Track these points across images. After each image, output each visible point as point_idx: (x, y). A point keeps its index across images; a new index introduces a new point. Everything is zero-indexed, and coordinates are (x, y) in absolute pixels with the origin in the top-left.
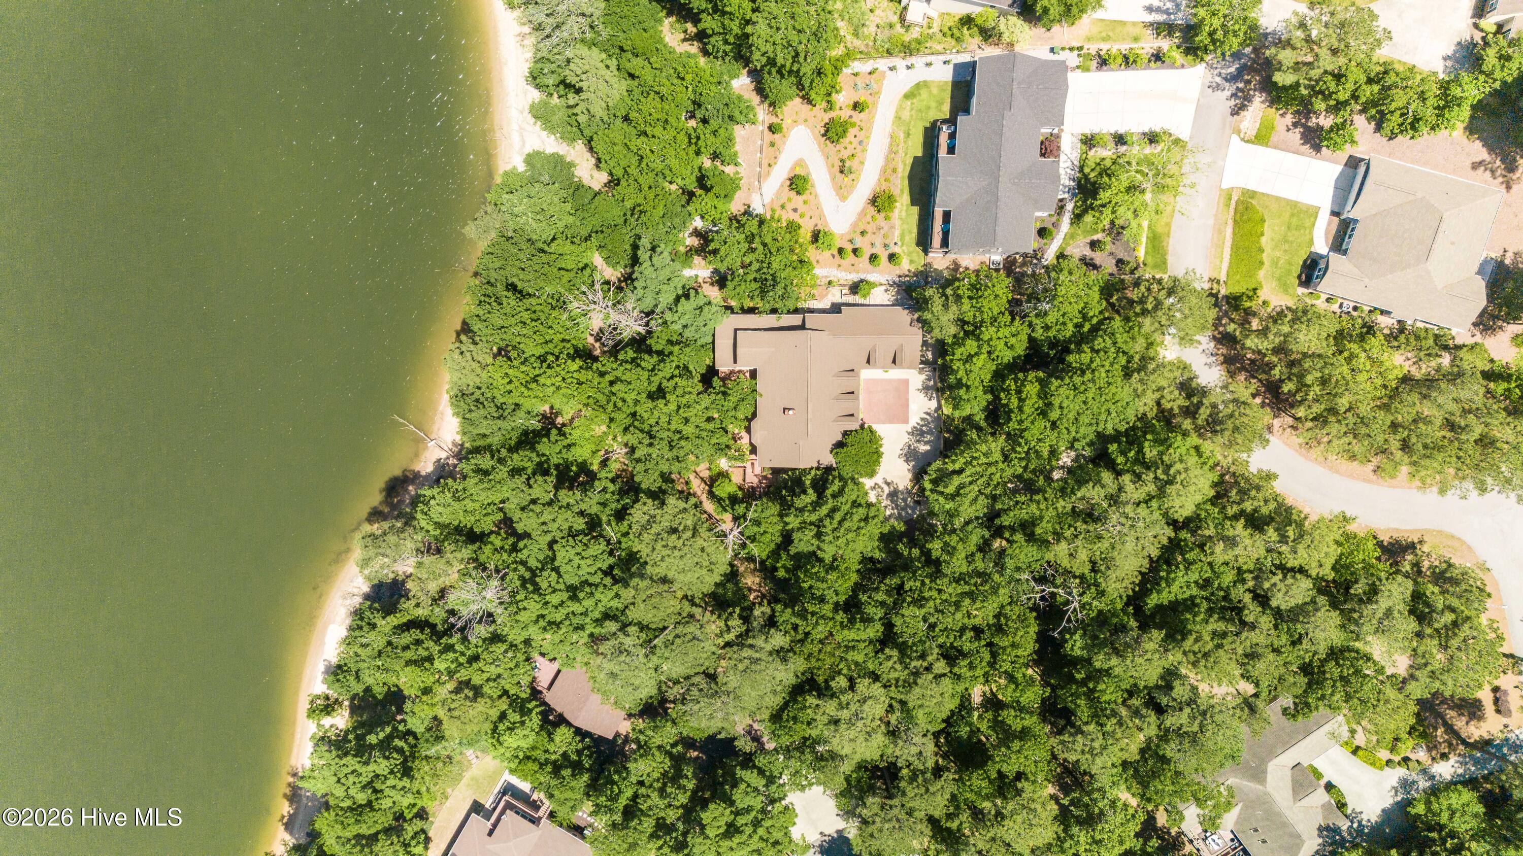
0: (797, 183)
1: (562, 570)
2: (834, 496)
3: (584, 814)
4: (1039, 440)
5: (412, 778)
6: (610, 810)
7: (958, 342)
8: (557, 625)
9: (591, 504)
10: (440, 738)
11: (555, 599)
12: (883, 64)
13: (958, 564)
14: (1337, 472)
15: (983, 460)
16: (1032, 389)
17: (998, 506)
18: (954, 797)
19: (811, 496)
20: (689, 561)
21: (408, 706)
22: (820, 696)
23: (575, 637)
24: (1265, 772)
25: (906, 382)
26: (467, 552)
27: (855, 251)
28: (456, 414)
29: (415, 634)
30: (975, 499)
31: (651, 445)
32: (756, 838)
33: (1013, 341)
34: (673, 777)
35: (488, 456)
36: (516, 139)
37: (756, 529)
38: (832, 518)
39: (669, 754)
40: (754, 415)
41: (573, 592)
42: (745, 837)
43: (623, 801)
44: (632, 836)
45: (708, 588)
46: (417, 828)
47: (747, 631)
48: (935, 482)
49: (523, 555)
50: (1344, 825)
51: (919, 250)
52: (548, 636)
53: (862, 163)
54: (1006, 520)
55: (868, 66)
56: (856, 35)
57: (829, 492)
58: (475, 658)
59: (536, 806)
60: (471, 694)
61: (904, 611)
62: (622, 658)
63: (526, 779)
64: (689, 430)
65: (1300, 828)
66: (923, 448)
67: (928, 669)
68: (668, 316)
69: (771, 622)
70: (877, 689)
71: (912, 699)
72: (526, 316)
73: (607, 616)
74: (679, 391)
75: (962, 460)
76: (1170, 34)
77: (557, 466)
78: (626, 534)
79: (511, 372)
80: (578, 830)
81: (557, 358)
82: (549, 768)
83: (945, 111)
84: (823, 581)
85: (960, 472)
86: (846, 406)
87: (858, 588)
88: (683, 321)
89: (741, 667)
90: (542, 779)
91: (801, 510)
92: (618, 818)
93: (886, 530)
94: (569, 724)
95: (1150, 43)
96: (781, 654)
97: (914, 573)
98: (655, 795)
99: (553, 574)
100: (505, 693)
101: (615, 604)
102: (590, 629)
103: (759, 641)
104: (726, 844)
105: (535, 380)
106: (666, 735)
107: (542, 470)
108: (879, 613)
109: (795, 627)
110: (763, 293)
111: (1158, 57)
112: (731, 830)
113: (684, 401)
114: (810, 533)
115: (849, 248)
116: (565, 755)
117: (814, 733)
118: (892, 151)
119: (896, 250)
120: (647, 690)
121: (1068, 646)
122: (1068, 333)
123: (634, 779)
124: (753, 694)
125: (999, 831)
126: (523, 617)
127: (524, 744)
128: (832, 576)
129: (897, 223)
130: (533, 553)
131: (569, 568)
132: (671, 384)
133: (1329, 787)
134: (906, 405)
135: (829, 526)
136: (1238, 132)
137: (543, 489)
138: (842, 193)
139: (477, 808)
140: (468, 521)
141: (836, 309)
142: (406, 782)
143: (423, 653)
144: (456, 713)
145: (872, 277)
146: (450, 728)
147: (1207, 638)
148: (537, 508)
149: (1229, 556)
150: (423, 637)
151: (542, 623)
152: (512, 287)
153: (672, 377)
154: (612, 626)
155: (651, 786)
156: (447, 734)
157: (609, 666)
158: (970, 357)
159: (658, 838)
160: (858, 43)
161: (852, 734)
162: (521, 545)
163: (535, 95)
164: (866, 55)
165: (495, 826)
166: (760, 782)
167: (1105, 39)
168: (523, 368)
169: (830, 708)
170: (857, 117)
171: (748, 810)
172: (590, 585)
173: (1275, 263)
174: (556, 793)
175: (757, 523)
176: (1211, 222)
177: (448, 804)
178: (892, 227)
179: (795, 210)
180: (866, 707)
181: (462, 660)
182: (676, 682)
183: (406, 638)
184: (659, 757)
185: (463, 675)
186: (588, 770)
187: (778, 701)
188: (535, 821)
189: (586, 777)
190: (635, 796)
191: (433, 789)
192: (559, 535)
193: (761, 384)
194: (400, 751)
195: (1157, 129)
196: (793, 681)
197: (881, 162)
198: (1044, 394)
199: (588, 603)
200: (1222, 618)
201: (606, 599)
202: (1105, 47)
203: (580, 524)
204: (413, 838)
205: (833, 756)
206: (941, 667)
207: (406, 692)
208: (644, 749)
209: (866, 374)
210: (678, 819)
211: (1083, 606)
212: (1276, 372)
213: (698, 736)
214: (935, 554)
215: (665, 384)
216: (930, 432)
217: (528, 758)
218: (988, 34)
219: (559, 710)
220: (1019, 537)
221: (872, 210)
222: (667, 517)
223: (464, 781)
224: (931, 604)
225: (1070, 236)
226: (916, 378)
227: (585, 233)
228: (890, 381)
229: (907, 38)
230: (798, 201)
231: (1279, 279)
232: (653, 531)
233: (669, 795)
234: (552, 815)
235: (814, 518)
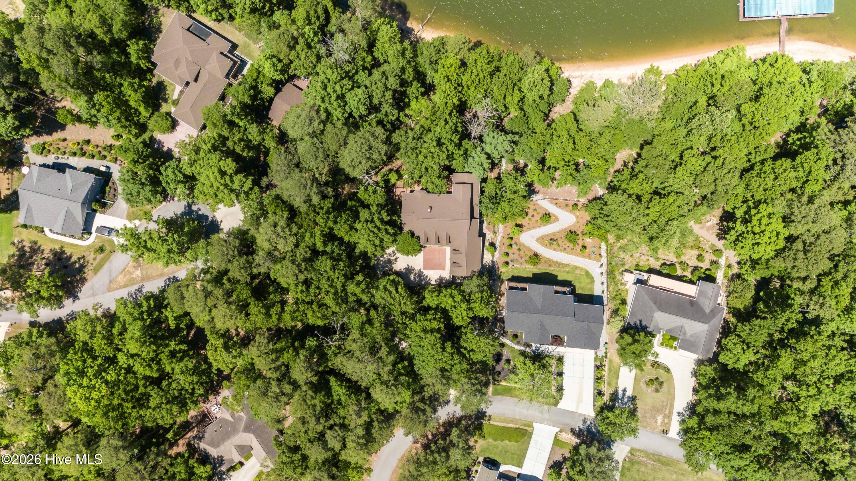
0: (547, 217)
1: (352, 91)
2: (386, 230)
3: (230, 100)
4: (411, 330)
5: (250, 13)
6: (233, 114)
7: (462, 293)
8: (325, 88)
9: (386, 108)
10: (270, 28)
11: (337, 87)
12: (604, 260)
13: (351, 288)
14: (393, 473)
15: (403, 302)
16: (435, 325)
17: (380, 309)
18: (238, 281)
19: (386, 218)
20: (354, 155)
21: (286, 12)
22: (288, 219)
23: (318, 98)
24: (249, 432)
25: (444, 269)
26: (364, 44)
27: (511, 245)
28: (434, 40)
29: (322, 17)
30: (383, 298)
31: (414, 138)
32: (219, 185)
33: (460, 317)
34: (248, 145)
35: (411, 55)
36: (577, 74)
37: (371, 191)
38: (375, 227)
39: (260, 144)
40: (429, 192)
41: (341, 97)
42: (219, 179)
43: (237, 121)
44: (220, 124)
45: (342, 165)
46: (224, 15)
47: (320, 184)
48: (393, 281)
49: (361, 72)
50: (223, 468)
51: (510, 277)
52: (320, 84)
53: (555, 250)
54: (373, 313)
55: (603, 253)
56: (620, 247)
57: (388, 227)
58: (309, 47)
59: (235, 76)
60: (291, 44)
61: (328, 260)
62: (307, 121)
63: (248, 72)
64: (421, 158)
65: (222, 447)
66: (412, 277)
67: (301, 272)
68: (479, 149)
69: (324, 197)
70: (290, 246)
71: (285, 263)
72: (481, 76)
73: (329, 115)
74: (440, 154)
75: (403, 292)
76: (611, 400)
77: (405, 91)
78: (370, 124)
79: (453, 68)
80: (223, 98)
81: (460, 92)
82: (254, 83)
83: (579, 291)
84: (345, 222)
85: (397, 291)
86: (432, 238)
87: (341, 239)
88: (476, 156)
89: (302, 180)
90: (248, 80)
91: (380, 213)
92: (229, 117)
93: (369, 255)
94: (275, 94)
95: (607, 391)
96: (308, 201)
97: (348, 267)
98: (240, 136)
99: (350, 87)
100: (291, 62)
101: (335, 118)
102: (323, 105)
103: (315, 190)
104: (216, 170)
105: (449, 80)
106: (270, 143)
107: (404, 83)
108: (328, 249)
109: (322, 208)
110: (491, 198)
111: (600, 393)
112: (223, 173)
113: (435, 155)
114: (367, 216)
115: (513, 242)
116: (261, 92)
117: (270, 215)
118: (559, 264)
119: (510, 266)
120: (292, 134)
121: (311, 339)
122: (462, 343)
123: (248, 126)
124: (289, 186)
125: (222, 302)
126: (329, 72)
127: (266, 71)
128: (347, 227)
129: (523, 266)
130: (362, 77)
131: (353, 94)
132: (444, 149)
133: (242, 464)
134: (432, 269)
135: (371, 226)
136: (561, 431)
137: (393, 82)
138: (541, 240)
139: (234, 46)
140: (379, 44)
141: (482, 235)
142: (248, 10)
143: (313, 20)
144: (282, 36)
145: (497, 254)
146: (275, 33)
147: (313, 402)
148: (383, 80)
149: (351, 412)
150: (321, 19)
151: (326, 81)
152: (497, 69)
153: (448, 150)
154: (323, 116)
155: (244, 134)
156: (272, 32)
157: (304, 115)
158: (453, 297)
159: (219, 138)
160: (616, 249)
161: (269, 232)
162: (366, 72)
163: (599, 84)
164: (609, 252)
165: (225, 55)
166: (246, 188)
167: (610, 370)
168: (455, 74)
169: (282, 223)
170: (578, 248)
171: (232, 182)
172: (344, 106)
173: (496, 447)
174: (242, 87)
175: (375, 192)
176: (517, 417)
177: (236, 32)
178: (521, 264)
179: (533, 216)
180: (282, 240)
181: (310, 40)
182: (296, 149)
183: (320, 12)
184: (259, 139)
185: (301, 41)
186: (253, 103)
187: (286, 198)
188: (227, 76)
189: (250, 102)
190: (240, 127)
191: (244, 24)
192: (370, 90)
193: (444, 196)
194: (264, 7)
195: (564, 392)
196: (296, 206)
197: (555, 259)
198: (432, 331)
199: (335, 105)
200: (322, 409)
201: (337, 114)
202: (606, 369)
203: (375, 101)
204: (220, 13)
205: (258, 224)
206: (302, 277)
207: (293, 11)
208: (262, 132)
209: (448, 249)
210: (228, 148)
211: (330, 347)
212: (440, 441)
213: (269, 159)
214: (356, 277)
215: (445, 146)
216: (420, 280)
217: (259, 73)
218: (615, 312)
219: (283, 89)
220: (365, 318)
221: (531, 254)
222: (377, 145)
223: (248, 40)
224: (332, 274)
225: (513, 350)
226: (446, 275)
227: (525, 108)
228: (445, 261)
229: (616, 273)
230: (537, 217)
231: (488, 449)
232: (370, 138)
233: (240, 143)
234: (230, 85)
235: (375, 219)
